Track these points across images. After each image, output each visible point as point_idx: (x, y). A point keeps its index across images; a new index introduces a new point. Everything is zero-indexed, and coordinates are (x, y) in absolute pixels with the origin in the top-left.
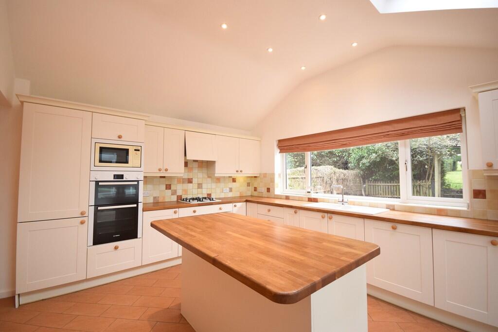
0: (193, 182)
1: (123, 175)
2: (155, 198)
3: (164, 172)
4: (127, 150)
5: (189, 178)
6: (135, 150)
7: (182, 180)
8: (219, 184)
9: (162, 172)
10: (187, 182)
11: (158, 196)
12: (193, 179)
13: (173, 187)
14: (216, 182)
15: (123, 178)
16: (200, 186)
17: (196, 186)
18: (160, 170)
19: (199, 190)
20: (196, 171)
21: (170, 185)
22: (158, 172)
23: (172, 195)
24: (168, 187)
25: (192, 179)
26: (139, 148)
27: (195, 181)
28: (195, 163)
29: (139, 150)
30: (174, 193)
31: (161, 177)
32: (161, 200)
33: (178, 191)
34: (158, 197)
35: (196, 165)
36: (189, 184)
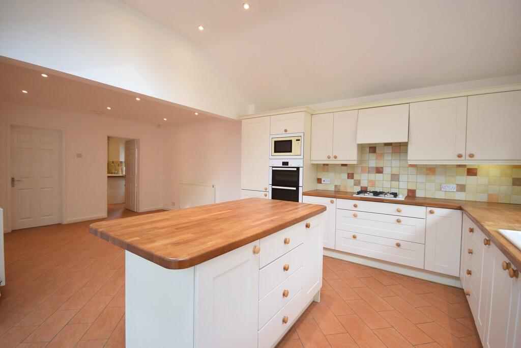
0: (384, 173)
1: (288, 163)
2: (336, 186)
3: (334, 159)
4: (291, 141)
5: (377, 166)
6: (297, 140)
7: (367, 170)
8: (432, 177)
9: (331, 159)
10: (375, 171)
11: (340, 184)
12: (384, 168)
13: (356, 177)
14: (427, 174)
15: (288, 165)
16: (395, 177)
17: (389, 178)
18: (329, 157)
19: (393, 183)
20: (388, 157)
21: (353, 174)
22: (328, 159)
23: (355, 185)
24: (351, 176)
25: (382, 168)
26: (300, 138)
27: (387, 170)
28: (386, 148)
29: (299, 140)
30: (357, 183)
31: (343, 165)
32: (342, 189)
33: (362, 182)
34: (340, 186)
35: (389, 149)
36: (377, 174)
